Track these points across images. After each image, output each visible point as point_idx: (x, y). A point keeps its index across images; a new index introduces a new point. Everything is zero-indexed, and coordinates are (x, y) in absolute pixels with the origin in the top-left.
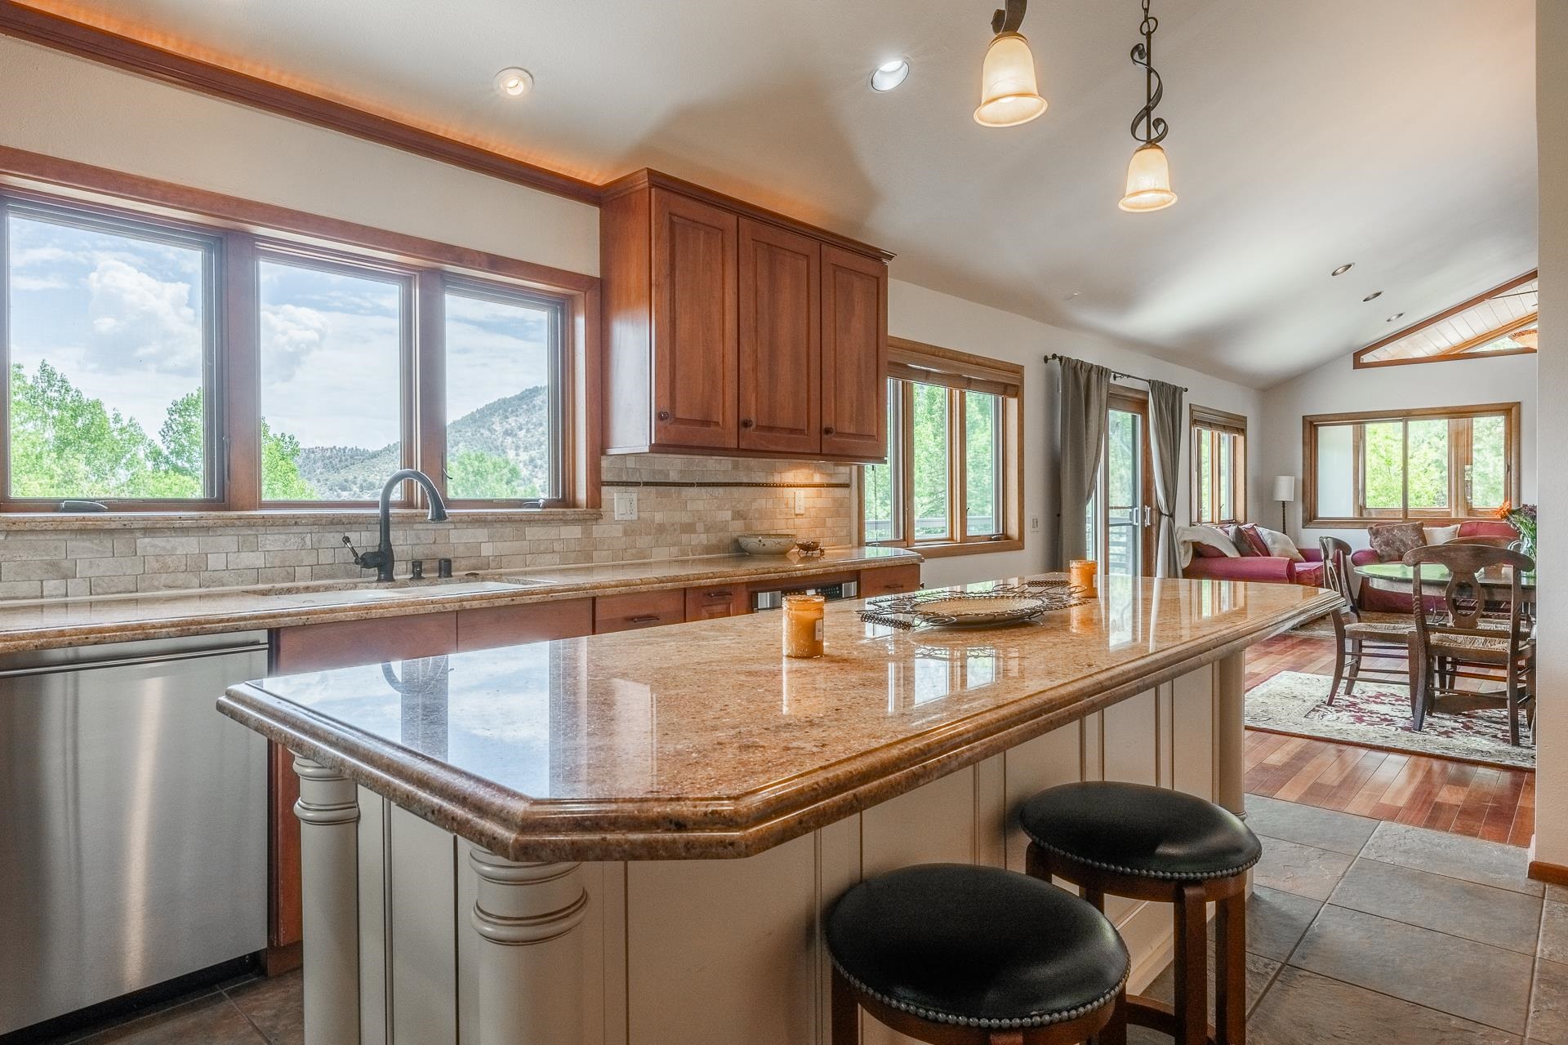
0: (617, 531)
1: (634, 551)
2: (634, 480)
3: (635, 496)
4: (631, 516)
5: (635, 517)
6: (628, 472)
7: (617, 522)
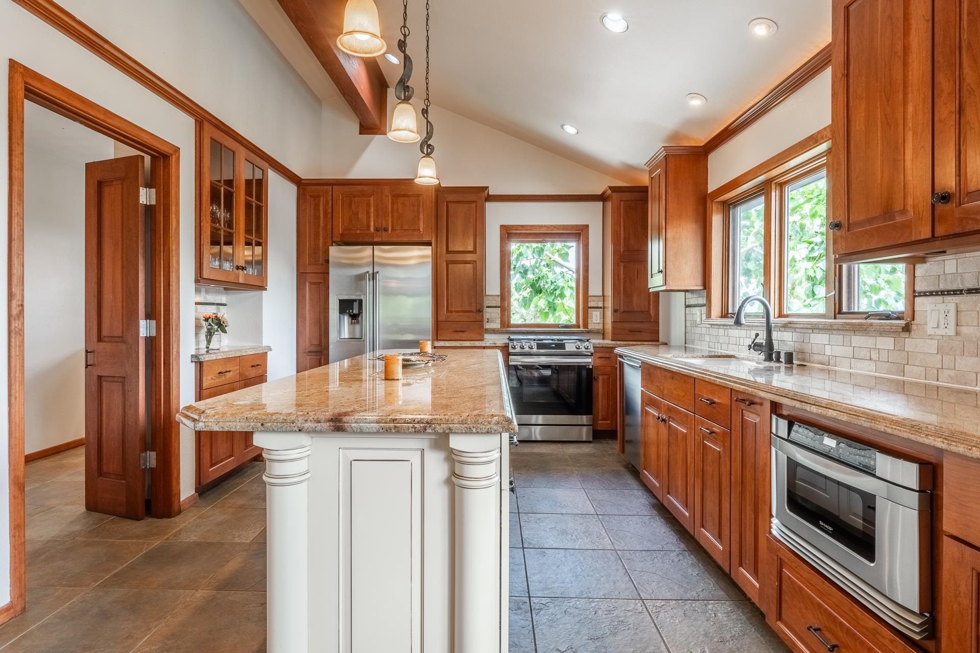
0: (931, 347)
1: (952, 373)
2: (954, 287)
3: (952, 308)
4: (946, 330)
5: (951, 331)
6: (946, 280)
7: (931, 337)
